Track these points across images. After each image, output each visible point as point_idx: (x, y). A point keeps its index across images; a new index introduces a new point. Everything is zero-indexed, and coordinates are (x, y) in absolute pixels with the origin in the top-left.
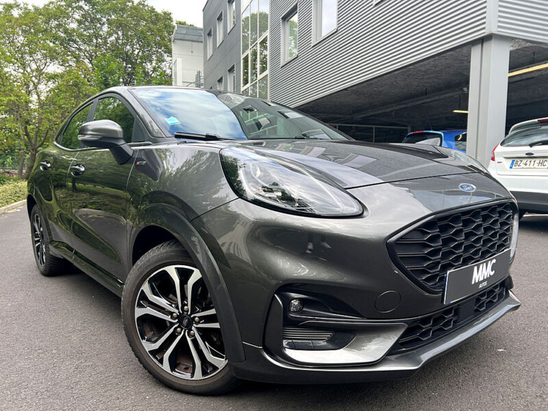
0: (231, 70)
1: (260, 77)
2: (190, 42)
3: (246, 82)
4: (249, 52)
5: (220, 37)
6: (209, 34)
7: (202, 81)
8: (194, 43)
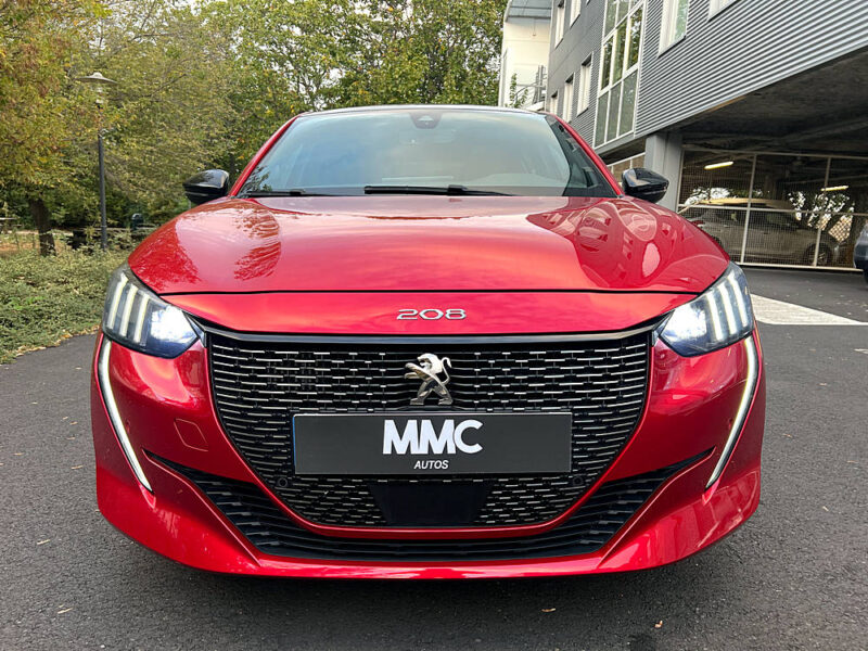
0: (586, 64)
1: (626, 73)
2: (533, 20)
3: (605, 83)
4: (614, 33)
5: (575, 10)
6: (561, 6)
7: (545, 82)
8: (538, 20)
